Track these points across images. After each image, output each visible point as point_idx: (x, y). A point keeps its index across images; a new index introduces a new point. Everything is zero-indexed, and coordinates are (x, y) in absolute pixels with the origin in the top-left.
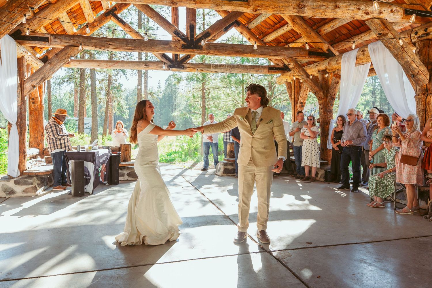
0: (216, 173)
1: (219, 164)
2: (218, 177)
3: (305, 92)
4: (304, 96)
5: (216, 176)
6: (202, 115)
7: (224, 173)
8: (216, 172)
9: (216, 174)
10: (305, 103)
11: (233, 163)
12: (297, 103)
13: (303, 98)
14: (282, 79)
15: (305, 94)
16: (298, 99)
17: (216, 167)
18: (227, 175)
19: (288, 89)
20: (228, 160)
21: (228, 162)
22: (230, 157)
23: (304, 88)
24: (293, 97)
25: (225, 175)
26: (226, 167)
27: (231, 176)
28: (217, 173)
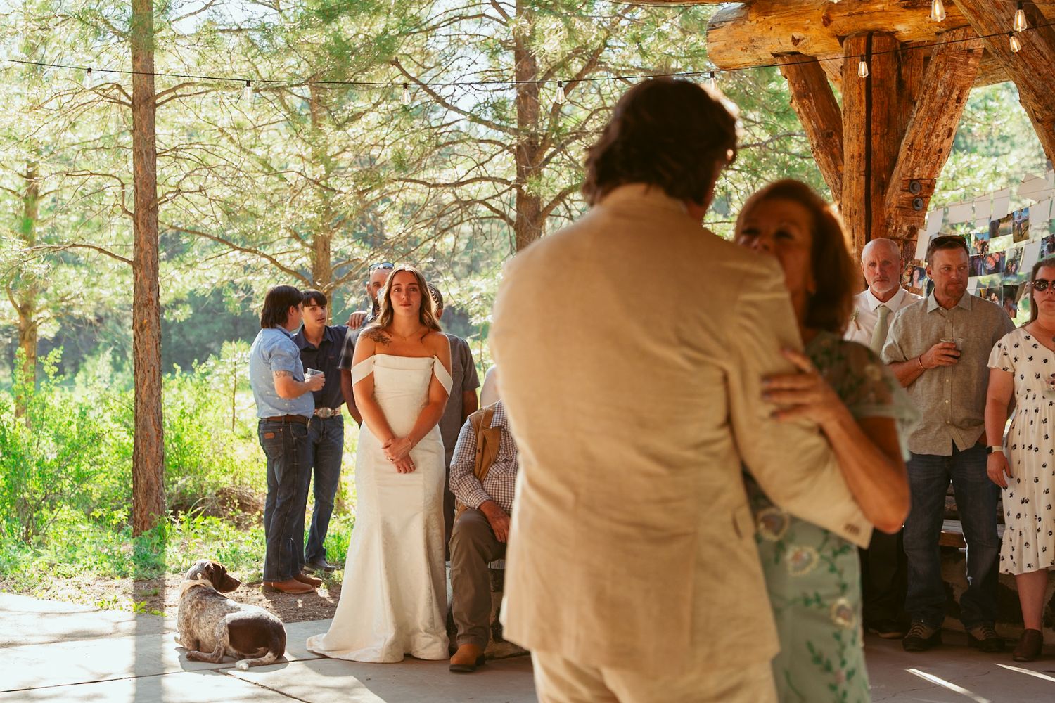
3: (944, 119)
4: (934, 141)
6: (135, 264)
10: (931, 187)
12: (884, 185)
13: (926, 157)
14: (758, 32)
15: (941, 130)
16: (893, 160)
19: (800, 96)
23: (940, 91)
24: (852, 146)
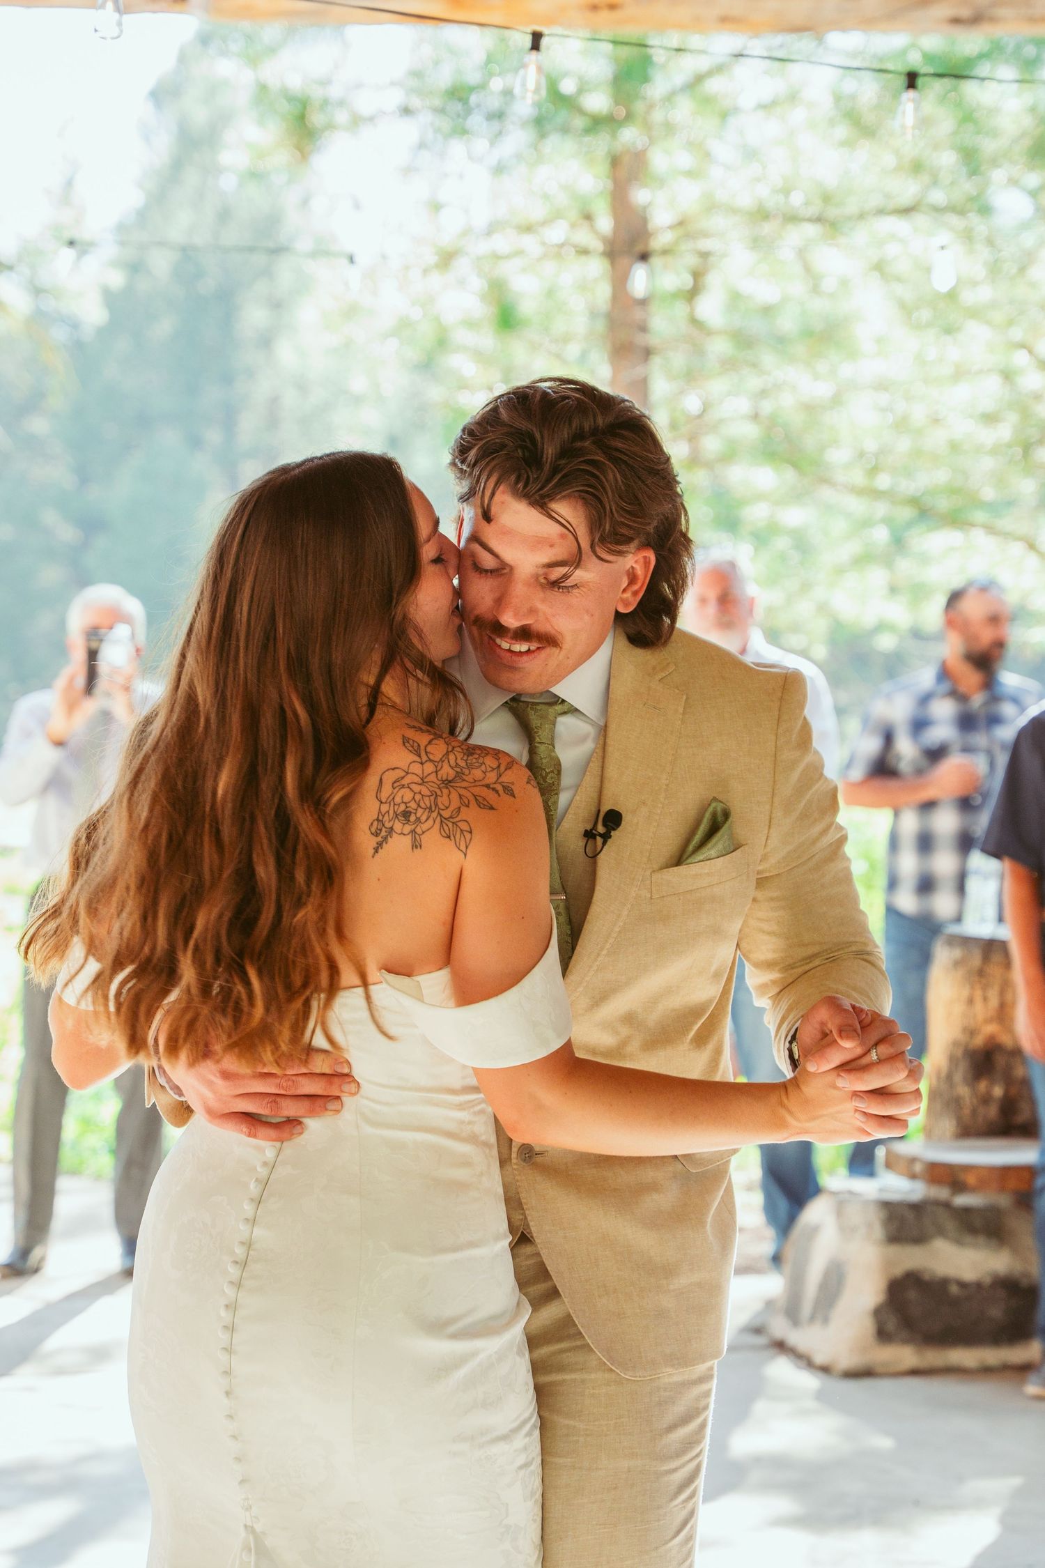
0: (780, 1327)
1: (816, 1212)
2: (809, 1381)
5: (782, 1369)
7: (883, 1335)
8: (792, 1311)
9: (781, 1346)
11: (1004, 1200)
17: (790, 1253)
18: (935, 1357)
20: (941, 1174)
21: (942, 1193)
22: (968, 1131)
25: (906, 1355)
26: (912, 1258)
27: (986, 1371)
28: (795, 1338)
